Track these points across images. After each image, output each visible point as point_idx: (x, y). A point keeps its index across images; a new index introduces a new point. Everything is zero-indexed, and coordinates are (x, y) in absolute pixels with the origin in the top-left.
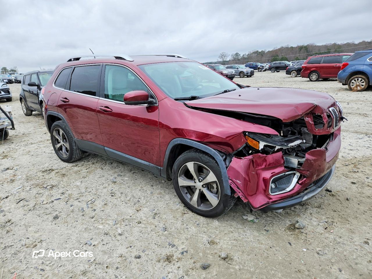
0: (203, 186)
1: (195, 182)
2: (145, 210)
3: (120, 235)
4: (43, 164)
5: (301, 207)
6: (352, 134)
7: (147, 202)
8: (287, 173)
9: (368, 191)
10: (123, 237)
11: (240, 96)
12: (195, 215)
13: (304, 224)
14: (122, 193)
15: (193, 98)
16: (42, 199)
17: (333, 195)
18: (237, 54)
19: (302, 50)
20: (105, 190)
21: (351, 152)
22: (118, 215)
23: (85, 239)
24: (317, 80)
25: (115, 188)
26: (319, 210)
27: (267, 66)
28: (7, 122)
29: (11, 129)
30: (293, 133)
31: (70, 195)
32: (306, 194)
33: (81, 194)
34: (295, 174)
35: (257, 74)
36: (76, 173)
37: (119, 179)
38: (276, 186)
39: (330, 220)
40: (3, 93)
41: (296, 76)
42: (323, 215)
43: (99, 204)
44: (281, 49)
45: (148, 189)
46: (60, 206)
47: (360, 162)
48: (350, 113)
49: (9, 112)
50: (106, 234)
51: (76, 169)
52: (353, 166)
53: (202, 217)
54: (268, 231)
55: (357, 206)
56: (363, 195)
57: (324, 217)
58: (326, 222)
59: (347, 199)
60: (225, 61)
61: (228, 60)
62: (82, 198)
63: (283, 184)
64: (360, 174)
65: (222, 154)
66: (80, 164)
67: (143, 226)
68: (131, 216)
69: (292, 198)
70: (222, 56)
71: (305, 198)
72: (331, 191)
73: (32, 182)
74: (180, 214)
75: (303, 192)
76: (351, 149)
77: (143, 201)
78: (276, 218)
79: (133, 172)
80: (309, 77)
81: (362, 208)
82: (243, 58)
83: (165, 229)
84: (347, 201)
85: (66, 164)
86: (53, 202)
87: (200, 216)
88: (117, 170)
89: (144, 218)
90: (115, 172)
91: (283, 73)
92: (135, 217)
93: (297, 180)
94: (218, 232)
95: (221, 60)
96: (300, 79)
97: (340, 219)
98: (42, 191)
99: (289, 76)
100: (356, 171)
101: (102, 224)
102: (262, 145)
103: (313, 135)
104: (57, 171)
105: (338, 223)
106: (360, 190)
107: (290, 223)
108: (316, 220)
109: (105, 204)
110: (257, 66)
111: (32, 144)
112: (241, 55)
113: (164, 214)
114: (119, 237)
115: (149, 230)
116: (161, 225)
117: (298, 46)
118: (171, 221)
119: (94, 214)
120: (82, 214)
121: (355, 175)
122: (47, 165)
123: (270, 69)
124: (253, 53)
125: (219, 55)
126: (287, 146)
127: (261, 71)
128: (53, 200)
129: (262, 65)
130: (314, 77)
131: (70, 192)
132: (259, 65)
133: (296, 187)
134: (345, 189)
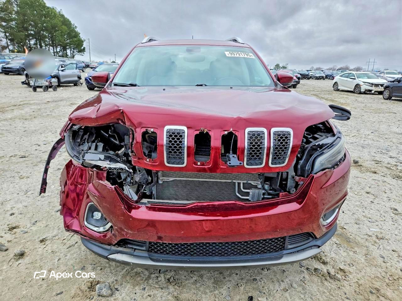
11: (164, 90)
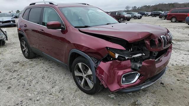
0: (86, 77)
1: (83, 74)
2: (57, 87)
3: (37, 100)
4: (16, 59)
5: (143, 92)
6: (186, 52)
7: (59, 83)
8: (132, 72)
9: (186, 86)
10: (39, 102)
12: (82, 92)
13: (141, 102)
14: (48, 77)
15: (86, 27)
16: (7, 77)
17: (164, 86)
18: (135, 7)
19: (171, 6)
20: (40, 75)
21: (182, 62)
22: (41, 89)
23: (18, 101)
24: (175, 22)
25: (46, 74)
26: (153, 95)
27: (150, 13)
28: (4, 36)
29: (6, 40)
30: (138, 50)
31: (21, 76)
32: (144, 85)
33: (27, 76)
34: (137, 73)
35: (143, 17)
36: (30, 64)
37: (50, 70)
38: (126, 80)
39: (158, 101)
40: (12, 22)
41: (165, 19)
42: (154, 98)
43: (34, 82)
44: (159, 5)
45: (63, 76)
46: (14, 81)
47: (185, 68)
48: (187, 40)
49: (5, 31)
50: (30, 99)
51: (31, 62)
52: (180, 70)
53: (85, 94)
54: (119, 105)
55: (177, 94)
56: (182, 88)
57: (154, 99)
58: (155, 102)
59: (172, 90)
60: (128, 10)
61: (130, 10)
62: (26, 78)
63: (130, 79)
64: (184, 75)
65: (95, 59)
66: (34, 60)
67: (52, 96)
68: (47, 90)
69: (134, 87)
70: (127, 7)
71: (143, 87)
72: (163, 84)
73: (6, 68)
74: (74, 91)
75: (142, 84)
76: (183, 60)
77: (57, 82)
78: (127, 98)
79: (58, 66)
80: (171, 20)
81: (179, 95)
82: (138, 9)
83: (63, 99)
84: (171, 91)
85: (27, 59)
86: (11, 79)
87: (85, 93)
88: (51, 64)
89: (54, 92)
90: (50, 66)
91: (157, 18)
92: (49, 91)
93: (138, 77)
94: (91, 103)
95: (126, 10)
96: (166, 21)
97: (163, 101)
98: (8, 73)
99: (161, 19)
100: (182, 73)
101: (31, 93)
102: (117, 56)
103: (150, 51)
104: (20, 63)
105: (162, 103)
106: (181, 84)
107: (134, 101)
108: (149, 100)
109: (37, 83)
110: (144, 13)
111: (15, 48)
112: (137, 8)
113: (66, 90)
114: (36, 102)
115: (54, 99)
116: (62, 97)
117: (169, 4)
118: (68, 95)
119: (29, 88)
120: (23, 87)
121: (181, 76)
122: (17, 59)
123: (151, 15)
124: (144, 6)
125: (125, 7)
126: (131, 56)
127: (146, 16)
128: (11, 78)
129: (147, 13)
130: (174, 20)
131: (22, 75)
132: (146, 13)
133: (138, 81)
134: (172, 83)
